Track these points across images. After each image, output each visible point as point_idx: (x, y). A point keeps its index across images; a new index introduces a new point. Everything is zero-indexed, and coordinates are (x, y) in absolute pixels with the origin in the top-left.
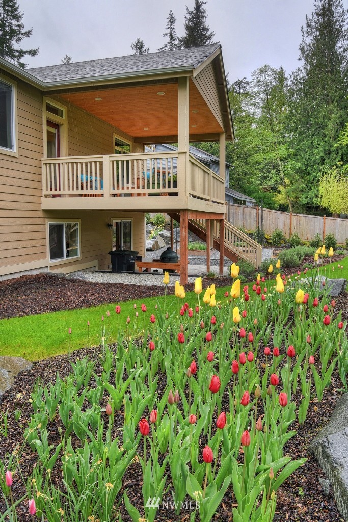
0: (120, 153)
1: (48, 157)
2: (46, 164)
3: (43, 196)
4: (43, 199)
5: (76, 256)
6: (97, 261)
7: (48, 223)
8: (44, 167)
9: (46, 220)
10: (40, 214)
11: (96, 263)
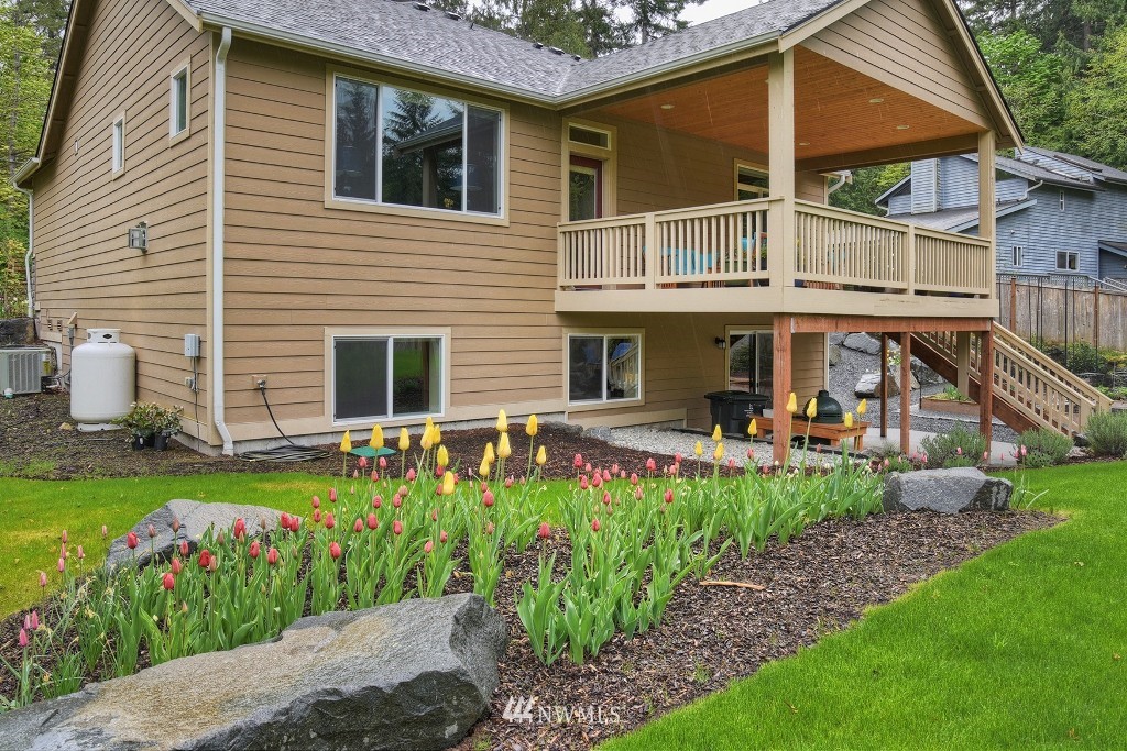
0: (755, 196)
1: (571, 220)
2: (564, 233)
3: (559, 288)
4: (558, 294)
5: (634, 396)
6: (685, 410)
7: (568, 334)
8: (561, 238)
9: (564, 329)
10: (554, 320)
11: (681, 413)
